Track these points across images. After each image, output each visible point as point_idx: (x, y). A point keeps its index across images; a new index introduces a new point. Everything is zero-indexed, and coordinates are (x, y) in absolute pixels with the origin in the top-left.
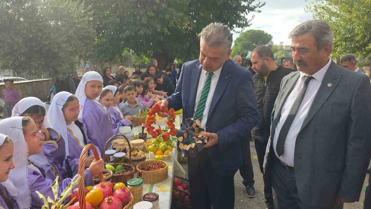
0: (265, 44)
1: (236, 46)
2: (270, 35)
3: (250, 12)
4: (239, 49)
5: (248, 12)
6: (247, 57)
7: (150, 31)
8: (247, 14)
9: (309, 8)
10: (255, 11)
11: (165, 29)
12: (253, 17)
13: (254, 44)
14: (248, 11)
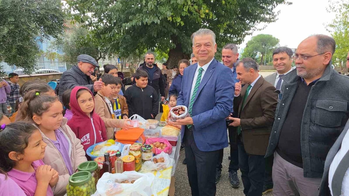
0: (273, 46)
1: (248, 48)
2: (277, 39)
3: (279, 4)
4: (250, 50)
5: (276, 5)
6: (256, 56)
7: (159, 19)
8: (275, 7)
9: (332, 8)
10: (284, 4)
11: (178, 18)
12: (279, 13)
13: (263, 46)
14: (276, 3)
